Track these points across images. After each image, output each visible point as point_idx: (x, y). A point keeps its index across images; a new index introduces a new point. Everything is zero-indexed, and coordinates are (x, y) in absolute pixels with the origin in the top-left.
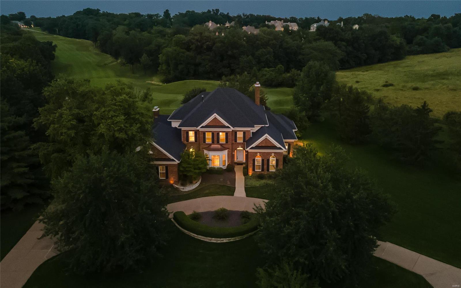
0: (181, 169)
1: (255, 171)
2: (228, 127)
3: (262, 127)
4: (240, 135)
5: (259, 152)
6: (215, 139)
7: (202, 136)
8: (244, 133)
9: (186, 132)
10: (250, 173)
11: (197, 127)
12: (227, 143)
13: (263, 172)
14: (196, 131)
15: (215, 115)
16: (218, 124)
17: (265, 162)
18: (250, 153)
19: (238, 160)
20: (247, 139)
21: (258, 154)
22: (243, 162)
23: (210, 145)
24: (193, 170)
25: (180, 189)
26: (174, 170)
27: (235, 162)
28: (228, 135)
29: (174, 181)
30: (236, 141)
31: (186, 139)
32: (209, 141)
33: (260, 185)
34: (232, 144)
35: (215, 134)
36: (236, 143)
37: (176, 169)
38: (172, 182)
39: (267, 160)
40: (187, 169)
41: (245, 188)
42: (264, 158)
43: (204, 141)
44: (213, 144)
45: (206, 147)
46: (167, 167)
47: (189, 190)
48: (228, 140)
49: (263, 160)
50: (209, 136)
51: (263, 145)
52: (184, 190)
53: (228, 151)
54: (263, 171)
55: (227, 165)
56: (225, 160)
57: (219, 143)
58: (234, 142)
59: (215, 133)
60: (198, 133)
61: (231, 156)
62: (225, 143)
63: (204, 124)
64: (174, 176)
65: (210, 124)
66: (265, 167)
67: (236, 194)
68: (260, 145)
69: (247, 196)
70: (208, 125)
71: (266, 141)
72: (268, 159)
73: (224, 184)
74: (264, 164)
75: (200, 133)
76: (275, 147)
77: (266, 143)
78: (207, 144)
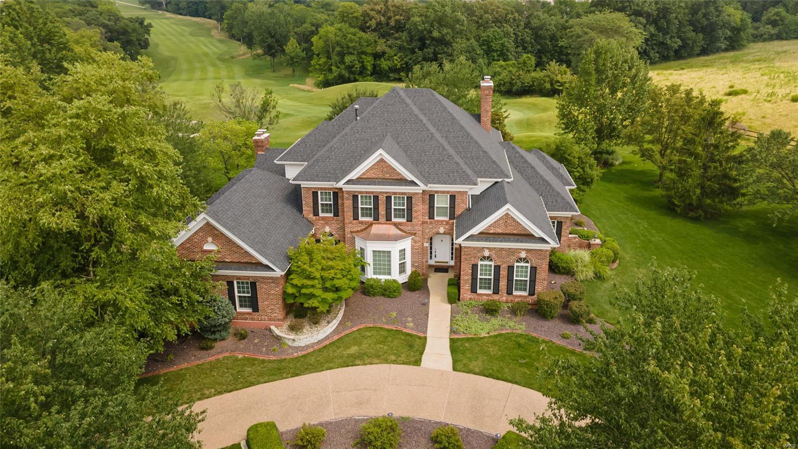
1: (476, 292)
2: (413, 183)
3: (496, 182)
4: (442, 202)
5: (488, 248)
6: (382, 211)
7: (348, 202)
8: (453, 198)
9: (311, 193)
10: (466, 297)
11: (337, 180)
12: (410, 220)
13: (496, 297)
14: (337, 191)
16: (387, 176)
17: (504, 273)
18: (466, 250)
19: (437, 260)
20: (458, 211)
21: (486, 253)
22: (448, 264)
23: (369, 224)
25: (287, 341)
26: (273, 292)
27: (432, 264)
28: (412, 202)
30: (431, 216)
31: (311, 209)
33: (488, 333)
34: (423, 223)
35: (381, 200)
36: (431, 220)
37: (277, 290)
39: (509, 267)
41: (452, 341)
42: (499, 264)
43: (356, 217)
44: (375, 224)
45: (359, 229)
46: (253, 283)
48: (412, 213)
49: (497, 269)
50: (366, 203)
51: (500, 231)
52: (296, 344)
53: (412, 239)
54: (498, 294)
55: (408, 272)
56: (405, 263)
57: (390, 219)
58: (427, 219)
60: (340, 195)
62: (406, 221)
63: (354, 175)
64: (272, 307)
65: (368, 175)
66: (503, 284)
67: (427, 360)
68: (492, 232)
69: (455, 369)
70: (363, 177)
71: (506, 222)
72: (510, 264)
73: (399, 328)
74: (501, 276)
75: (346, 196)
76: (529, 237)
77: (506, 227)
78: (362, 223)
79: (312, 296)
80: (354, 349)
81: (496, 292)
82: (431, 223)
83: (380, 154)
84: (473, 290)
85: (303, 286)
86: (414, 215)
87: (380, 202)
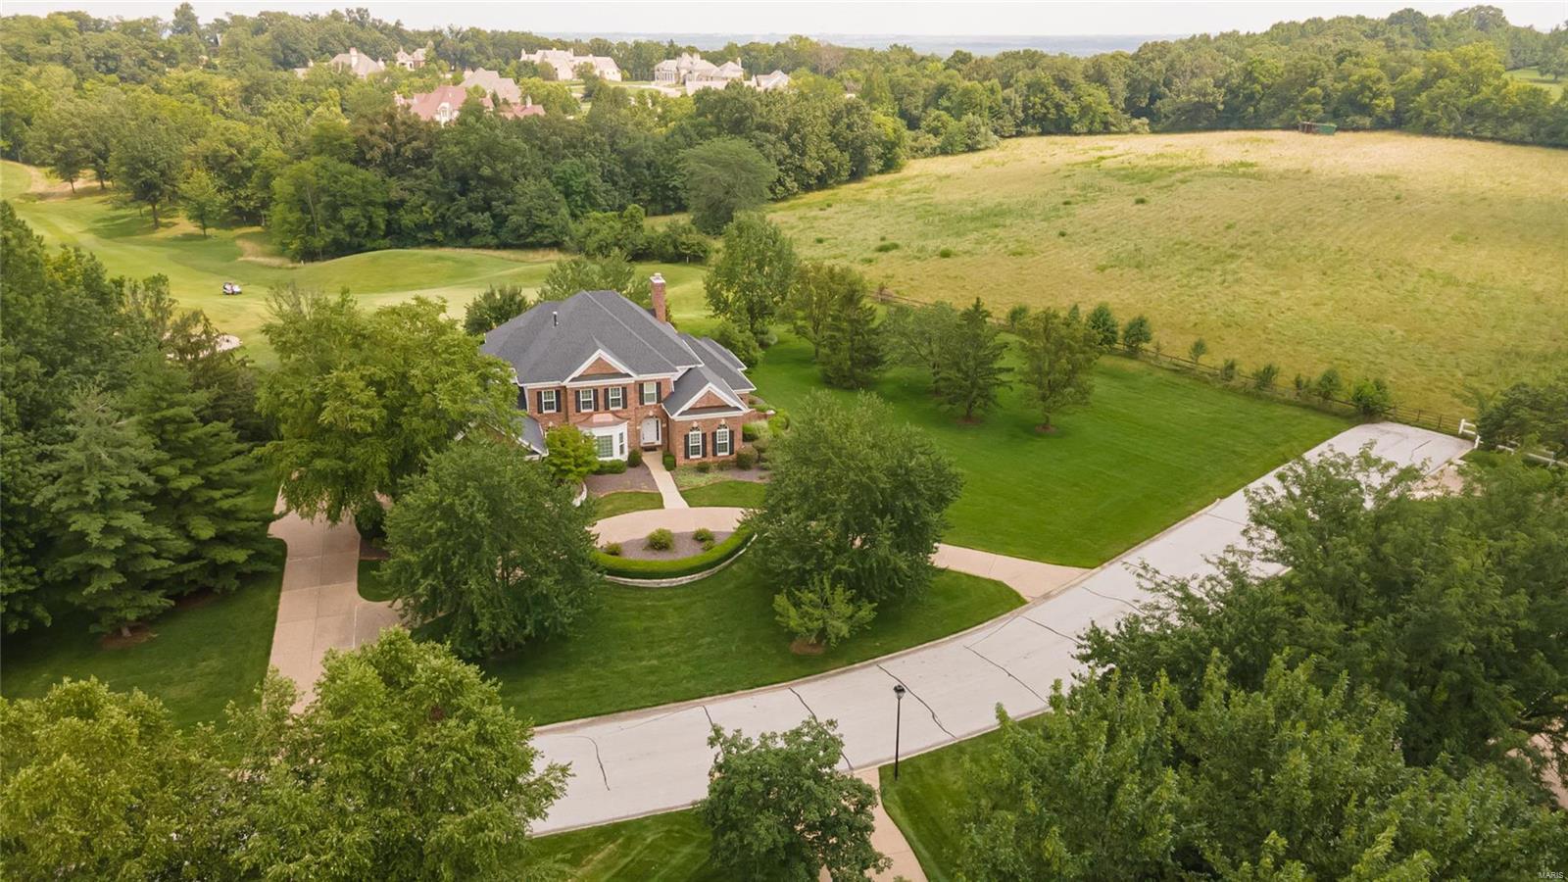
1: (689, 458)
2: (628, 375)
3: (690, 369)
4: (650, 390)
5: (696, 420)
6: (601, 402)
7: (572, 398)
8: (659, 385)
9: (536, 393)
10: (682, 463)
11: (561, 380)
12: (626, 408)
13: (705, 460)
14: (559, 389)
15: (599, 353)
16: (604, 372)
17: (709, 439)
19: (646, 441)
20: (664, 396)
21: (695, 424)
22: (656, 445)
23: (591, 415)
27: (642, 445)
28: (627, 391)
30: (642, 403)
31: (537, 408)
33: (707, 483)
34: (636, 409)
35: (601, 392)
36: (643, 406)
39: (713, 433)
41: (681, 492)
42: (705, 432)
43: (578, 409)
44: (595, 413)
45: (581, 419)
48: (628, 400)
49: (704, 436)
50: (586, 397)
51: (704, 405)
53: (628, 424)
54: (706, 456)
55: (629, 450)
56: (623, 444)
57: (609, 409)
58: (638, 405)
59: (600, 389)
60: (562, 392)
61: (634, 434)
62: (621, 408)
63: (576, 374)
65: (589, 372)
66: (709, 448)
67: (667, 505)
68: (698, 406)
69: (691, 506)
70: (586, 374)
71: (709, 397)
72: (714, 431)
73: (636, 489)
74: (707, 442)
75: (568, 392)
76: (725, 407)
77: (709, 401)
78: (584, 414)
79: (570, 471)
80: (609, 507)
81: (704, 455)
82: (642, 408)
83: (601, 353)
84: (687, 457)
85: (562, 464)
86: (628, 403)
87: (599, 395)
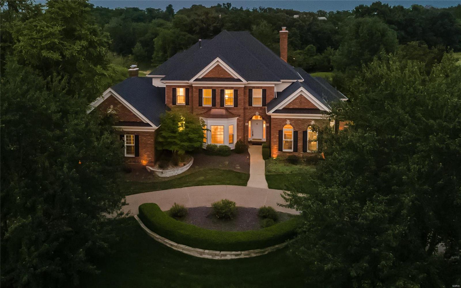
0: (161, 140)
1: (282, 150)
3: (293, 83)
4: (257, 94)
5: (289, 119)
6: (218, 100)
7: (196, 94)
8: (264, 91)
9: (172, 89)
10: (275, 153)
11: (189, 80)
12: (237, 107)
13: (296, 154)
14: (188, 87)
15: (218, 61)
16: (222, 76)
17: (300, 136)
18: (274, 120)
19: (254, 137)
20: (268, 101)
21: (288, 122)
22: (262, 141)
23: (209, 109)
24: (179, 142)
25: (158, 173)
26: (149, 142)
27: (249, 140)
28: (238, 93)
29: (148, 161)
30: (250, 104)
31: (172, 100)
32: (207, 103)
33: (291, 172)
34: (245, 109)
35: (218, 92)
36: (250, 107)
37: (151, 141)
38: (144, 162)
39: (304, 132)
40: (169, 140)
41: (267, 175)
42: (297, 130)
43: (200, 104)
44: (213, 108)
45: (203, 112)
46: (137, 136)
47: (171, 175)
48: (238, 101)
49: (296, 133)
50: (207, 94)
51: (297, 106)
52: (163, 175)
53: (238, 119)
54: (297, 151)
55: (235, 141)
56: (233, 135)
57: (223, 106)
58: (247, 105)
59: (217, 90)
60: (190, 90)
61: (243, 129)
62: (233, 106)
63: (200, 75)
64: (148, 153)
65: (210, 76)
66: (300, 144)
67: (250, 183)
68: (291, 107)
69: (270, 187)
70: (206, 77)
71: (301, 100)
72: (304, 130)
73: (231, 169)
74: (299, 139)
75: (194, 90)
76: (316, 111)
77: (301, 104)
78: (205, 108)
79: (174, 144)
81: (296, 150)
82: (250, 109)
84: (280, 149)
86: (239, 102)
87: (217, 94)
